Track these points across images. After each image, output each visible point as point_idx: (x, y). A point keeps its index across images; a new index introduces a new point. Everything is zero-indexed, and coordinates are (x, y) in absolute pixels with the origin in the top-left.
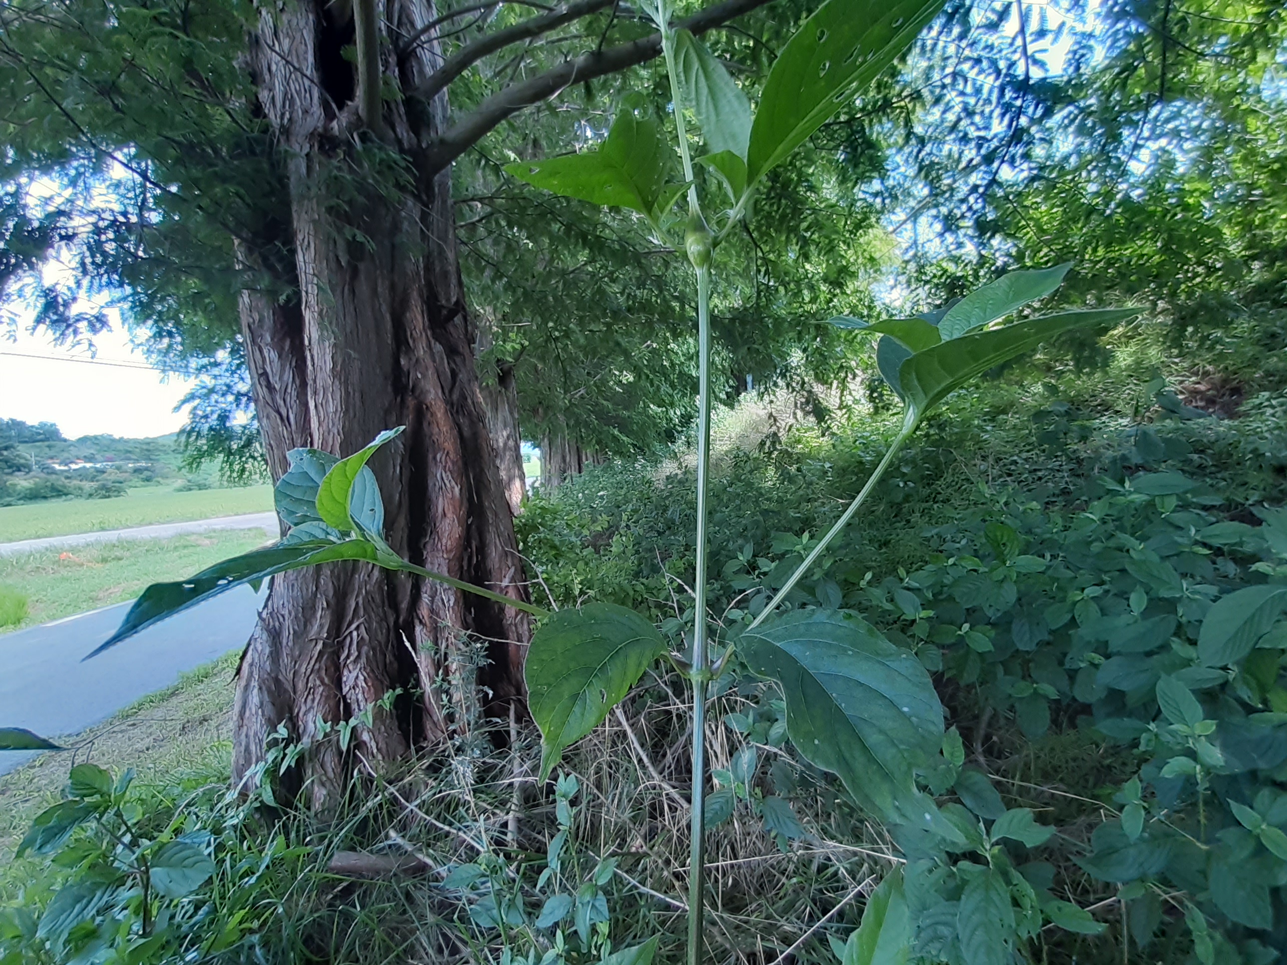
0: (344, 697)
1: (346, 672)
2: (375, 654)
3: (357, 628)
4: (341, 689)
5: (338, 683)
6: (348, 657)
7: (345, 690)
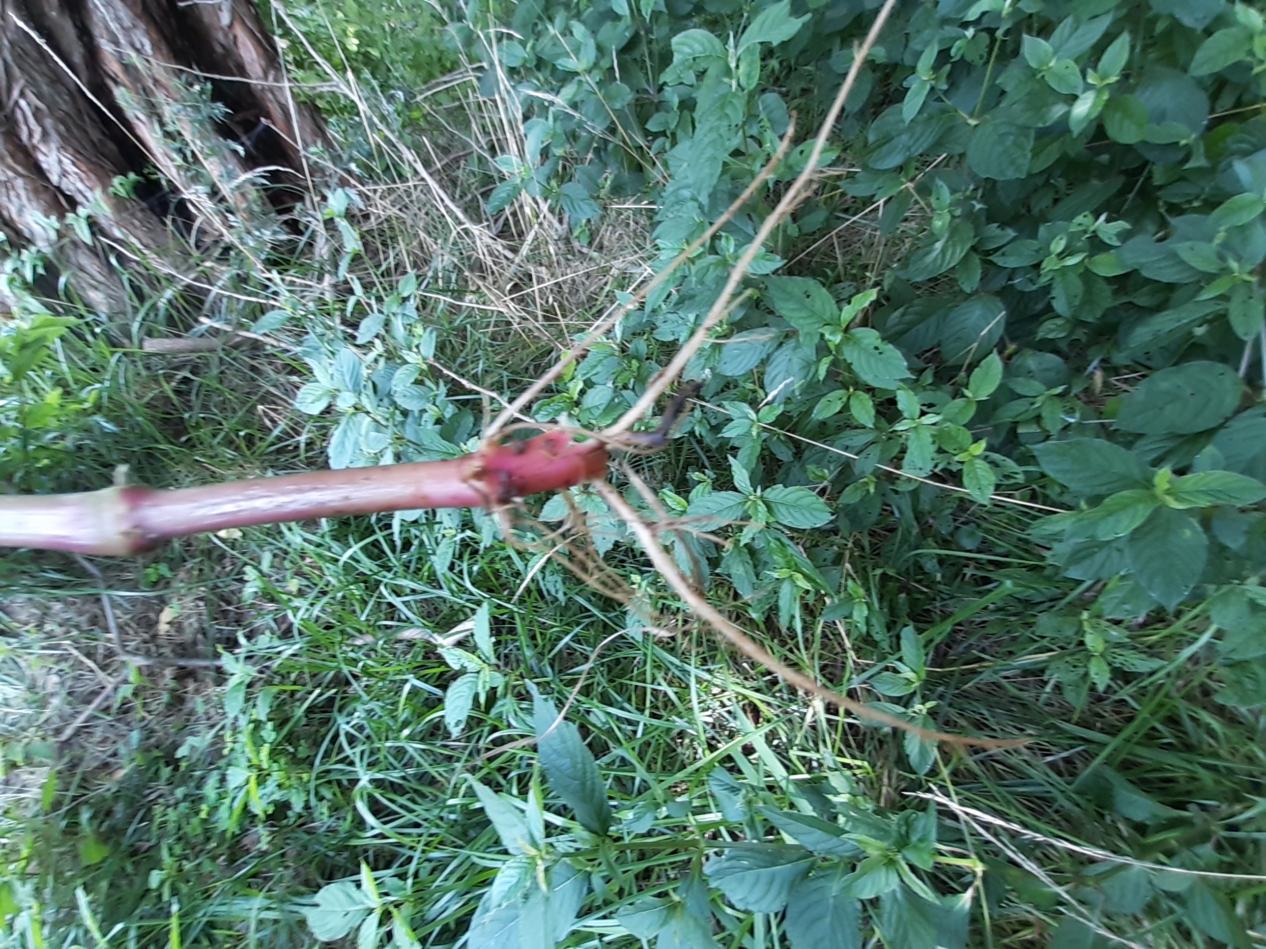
0: (58, 188)
1: (41, 157)
2: (68, 130)
3: (22, 94)
4: (48, 180)
5: (37, 171)
6: (31, 135)
7: (54, 178)
